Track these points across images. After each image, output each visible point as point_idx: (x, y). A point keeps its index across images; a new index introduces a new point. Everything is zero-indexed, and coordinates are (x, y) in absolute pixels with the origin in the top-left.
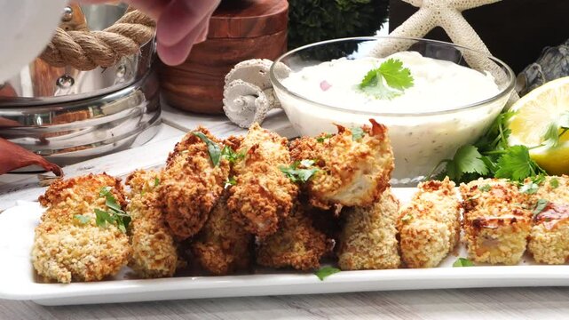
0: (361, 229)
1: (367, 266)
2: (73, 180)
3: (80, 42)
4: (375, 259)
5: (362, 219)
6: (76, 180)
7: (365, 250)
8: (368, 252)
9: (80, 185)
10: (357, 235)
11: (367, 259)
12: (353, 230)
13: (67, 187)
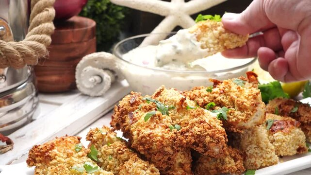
0: (251, 143)
1: (264, 165)
2: (53, 144)
3: (18, 49)
4: (268, 159)
5: (249, 136)
6: (55, 143)
7: (260, 155)
8: (262, 156)
9: (59, 146)
10: (250, 146)
11: (263, 161)
12: (247, 144)
13: (51, 149)
